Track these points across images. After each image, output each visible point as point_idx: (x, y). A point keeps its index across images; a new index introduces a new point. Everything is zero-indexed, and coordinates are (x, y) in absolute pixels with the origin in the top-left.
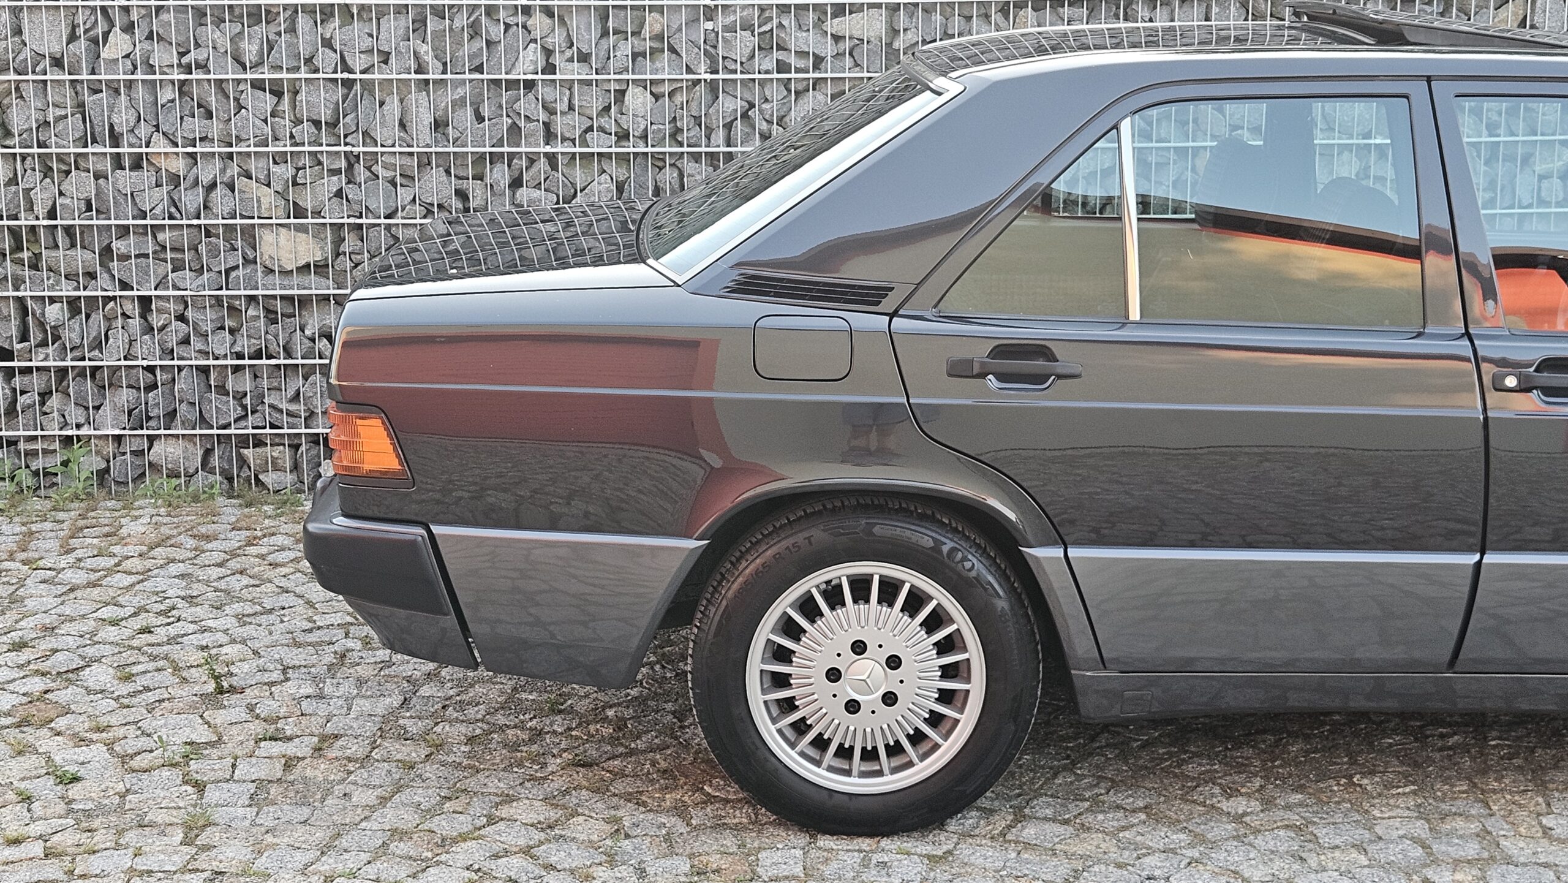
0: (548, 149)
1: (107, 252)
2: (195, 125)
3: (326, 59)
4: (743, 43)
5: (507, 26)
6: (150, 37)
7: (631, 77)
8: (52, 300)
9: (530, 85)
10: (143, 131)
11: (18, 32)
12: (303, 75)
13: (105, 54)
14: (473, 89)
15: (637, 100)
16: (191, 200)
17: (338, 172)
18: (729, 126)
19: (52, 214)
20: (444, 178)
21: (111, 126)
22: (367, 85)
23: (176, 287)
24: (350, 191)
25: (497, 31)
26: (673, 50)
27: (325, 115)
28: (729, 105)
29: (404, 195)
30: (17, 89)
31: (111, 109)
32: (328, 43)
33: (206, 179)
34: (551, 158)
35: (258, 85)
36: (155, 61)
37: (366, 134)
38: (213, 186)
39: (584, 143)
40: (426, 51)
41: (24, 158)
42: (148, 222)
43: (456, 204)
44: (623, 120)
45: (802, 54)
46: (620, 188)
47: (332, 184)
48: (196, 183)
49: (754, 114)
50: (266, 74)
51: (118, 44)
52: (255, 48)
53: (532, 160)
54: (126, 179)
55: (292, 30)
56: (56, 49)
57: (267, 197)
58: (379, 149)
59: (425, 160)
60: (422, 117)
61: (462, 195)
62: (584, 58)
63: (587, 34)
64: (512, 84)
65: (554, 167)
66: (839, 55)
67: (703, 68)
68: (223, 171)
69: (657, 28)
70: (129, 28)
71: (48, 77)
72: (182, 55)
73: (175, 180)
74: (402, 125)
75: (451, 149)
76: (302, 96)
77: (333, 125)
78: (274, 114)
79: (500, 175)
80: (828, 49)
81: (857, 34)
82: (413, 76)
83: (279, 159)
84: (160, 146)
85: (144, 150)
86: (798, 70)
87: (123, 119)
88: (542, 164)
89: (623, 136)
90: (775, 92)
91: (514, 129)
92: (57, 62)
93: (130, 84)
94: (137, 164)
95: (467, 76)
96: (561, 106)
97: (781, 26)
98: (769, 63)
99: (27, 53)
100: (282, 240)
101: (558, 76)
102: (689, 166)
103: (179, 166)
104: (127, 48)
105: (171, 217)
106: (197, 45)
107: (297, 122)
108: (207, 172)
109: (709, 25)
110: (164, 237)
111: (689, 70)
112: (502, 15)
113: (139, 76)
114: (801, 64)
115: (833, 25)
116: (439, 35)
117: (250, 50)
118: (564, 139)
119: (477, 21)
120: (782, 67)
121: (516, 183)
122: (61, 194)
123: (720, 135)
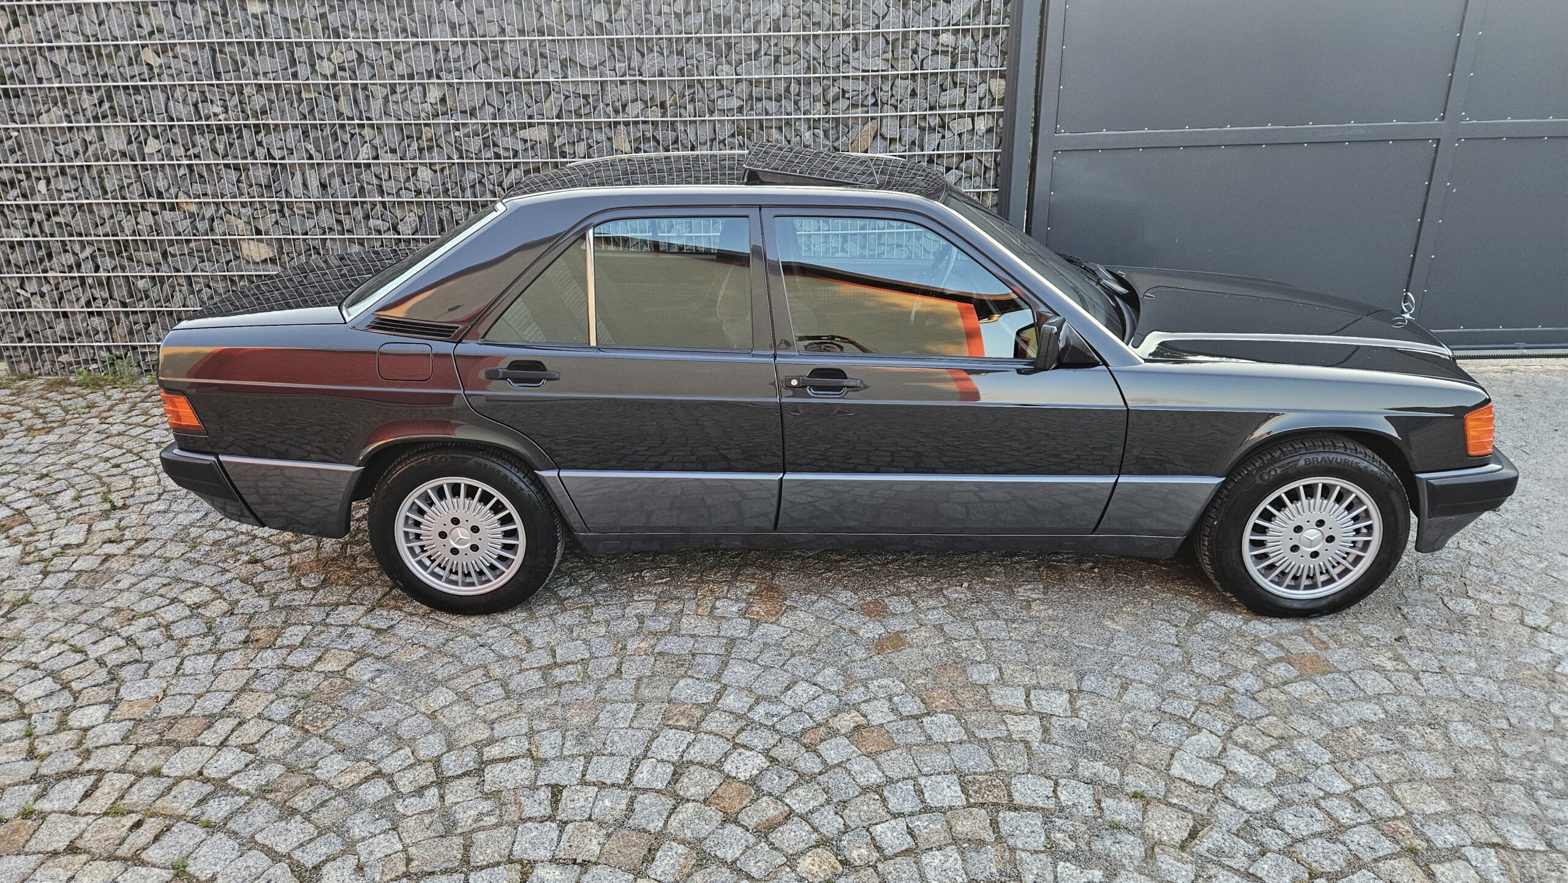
0: (380, 199)
1: (165, 254)
2: (198, 188)
3: (260, 152)
4: (475, 144)
5: (352, 135)
6: (168, 141)
7: (418, 161)
8: (142, 277)
9: (368, 166)
10: (173, 191)
11: (101, 139)
12: (249, 161)
13: (147, 150)
14: (338, 168)
15: (424, 174)
16: (203, 226)
17: (275, 211)
18: (473, 187)
19: (134, 233)
20: (329, 214)
21: (156, 188)
22: (283, 166)
23: (202, 270)
24: (282, 221)
25: (347, 137)
26: (438, 146)
27: (263, 182)
28: (471, 176)
29: (310, 223)
30: (106, 169)
31: (155, 178)
32: (260, 144)
33: (207, 216)
34: (383, 204)
35: (227, 166)
36: (173, 154)
37: (287, 191)
38: (212, 220)
39: (399, 196)
40: (311, 147)
41: (116, 204)
42: (183, 237)
43: (336, 227)
44: (417, 184)
45: (507, 149)
46: (420, 218)
47: (271, 218)
48: (203, 218)
49: (485, 181)
50: (230, 161)
51: (152, 146)
52: (222, 147)
53: (374, 204)
54: (167, 215)
55: (240, 137)
56: (122, 148)
57: (241, 224)
58: (294, 200)
59: (318, 206)
60: (314, 183)
61: (339, 222)
62: (393, 151)
63: (394, 140)
64: (358, 166)
65: (385, 208)
66: (526, 150)
67: (455, 157)
68: (217, 211)
69: (429, 135)
70: (156, 137)
71: (120, 163)
72: (187, 150)
73: (192, 215)
74: (305, 185)
75: (331, 199)
76: (251, 172)
77: (268, 187)
78: (239, 181)
79: (358, 213)
80: (520, 147)
81: (533, 138)
82: (306, 161)
83: (244, 205)
84: (182, 199)
85: (174, 200)
86: (505, 158)
87: (162, 184)
88: (379, 207)
89: (418, 193)
90: (494, 169)
91: (362, 188)
92: (123, 155)
93: (162, 166)
94: (173, 208)
95: (334, 161)
96: (385, 176)
97: (493, 134)
98: (490, 154)
99: (107, 150)
100: (252, 247)
101: (381, 161)
102: (454, 208)
103: (194, 209)
104: (158, 147)
105: (194, 235)
106: (194, 146)
107: (251, 186)
108: (209, 212)
109: (457, 134)
110: (193, 245)
111: (449, 158)
112: (348, 128)
113: (166, 162)
114: (506, 155)
115: (521, 134)
116: (316, 139)
117: (220, 147)
118: (389, 194)
119: (336, 133)
120: (497, 156)
121: (367, 217)
122: (137, 223)
123: (469, 192)
